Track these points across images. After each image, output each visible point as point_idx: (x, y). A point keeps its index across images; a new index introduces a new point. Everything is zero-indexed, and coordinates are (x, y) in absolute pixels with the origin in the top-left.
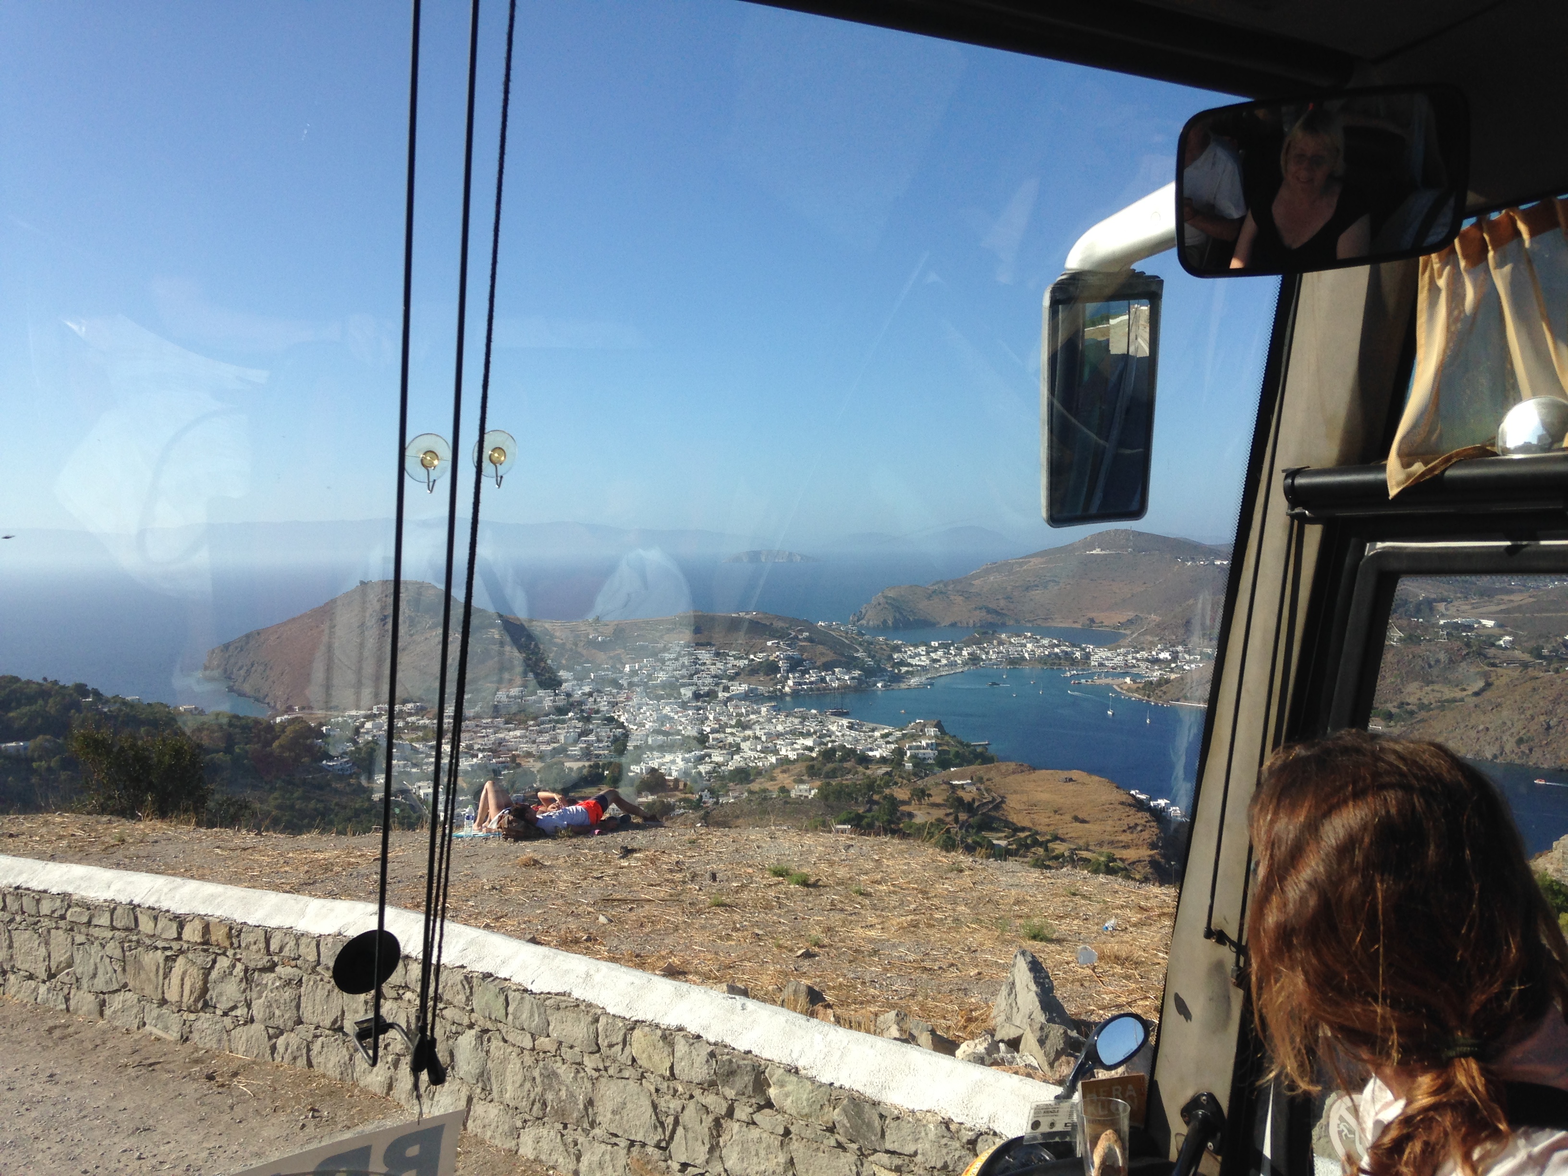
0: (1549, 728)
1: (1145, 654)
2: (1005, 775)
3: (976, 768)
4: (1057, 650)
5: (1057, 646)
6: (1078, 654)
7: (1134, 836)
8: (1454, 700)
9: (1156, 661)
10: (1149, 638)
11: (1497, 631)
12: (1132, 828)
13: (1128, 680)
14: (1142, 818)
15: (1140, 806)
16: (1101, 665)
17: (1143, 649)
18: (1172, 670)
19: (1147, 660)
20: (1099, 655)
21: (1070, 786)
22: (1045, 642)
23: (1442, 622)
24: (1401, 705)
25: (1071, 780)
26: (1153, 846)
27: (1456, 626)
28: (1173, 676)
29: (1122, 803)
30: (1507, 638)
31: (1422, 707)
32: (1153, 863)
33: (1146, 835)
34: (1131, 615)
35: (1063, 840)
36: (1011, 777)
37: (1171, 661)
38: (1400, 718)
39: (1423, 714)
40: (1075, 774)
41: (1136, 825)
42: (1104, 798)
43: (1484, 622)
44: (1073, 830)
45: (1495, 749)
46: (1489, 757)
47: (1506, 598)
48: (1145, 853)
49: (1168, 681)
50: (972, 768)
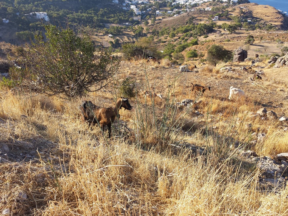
2: (252, 6)
3: (246, 4)
7: (278, 20)
12: (277, 18)
14: (279, 16)
15: (279, 13)
21: (266, 9)
25: (266, 7)
26: (282, 22)
29: (276, 12)
32: (281, 26)
33: (280, 20)
35: (263, 20)
36: (254, 6)
40: (267, 6)
41: (279, 17)
42: (272, 11)
44: (265, 18)
48: (279, 23)
50: (245, 4)
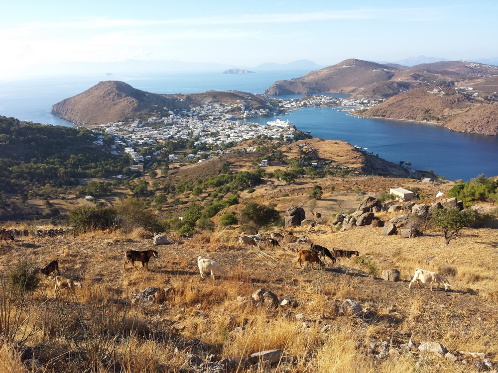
0: (488, 122)
1: (358, 101)
2: (316, 142)
4: (331, 101)
5: (332, 99)
6: (338, 102)
7: (356, 160)
8: (459, 114)
9: (362, 103)
10: (360, 96)
11: (473, 91)
12: (355, 158)
13: (353, 110)
14: (358, 154)
15: (357, 150)
16: (345, 105)
17: (358, 99)
18: (368, 106)
19: (359, 103)
20: (345, 101)
21: (337, 145)
22: (328, 98)
23: (456, 89)
24: (443, 115)
25: (336, 143)
26: (362, 163)
27: (461, 90)
28: (368, 108)
29: (352, 150)
30: (477, 93)
31: (449, 116)
32: (363, 168)
33: (360, 160)
34: (354, 88)
35: (335, 162)
36: (318, 143)
37: (367, 103)
38: (442, 120)
39: (449, 118)
40: (337, 141)
41: (357, 157)
42: (346, 149)
43: (469, 88)
44: (337, 159)
45: (471, 129)
46: (469, 132)
47: (477, 80)
48: (359, 165)
49: (367, 110)
50: (306, 140)
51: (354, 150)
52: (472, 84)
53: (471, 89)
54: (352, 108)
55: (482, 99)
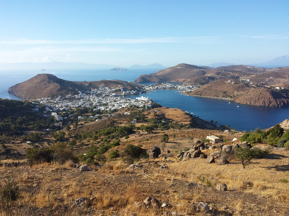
0: (259, 98)
1: (187, 87)
3: (159, 108)
4: (172, 86)
5: (172, 85)
6: (175, 87)
7: (186, 120)
8: (243, 94)
9: (189, 88)
10: (188, 84)
11: (250, 82)
12: (186, 118)
13: (184, 91)
14: (188, 116)
15: (187, 114)
16: (179, 89)
17: (187, 86)
18: (192, 90)
19: (188, 88)
20: (179, 87)
21: (176, 111)
22: (170, 85)
23: (240, 80)
24: (234, 95)
26: (190, 121)
27: (243, 81)
28: (193, 91)
29: (184, 114)
30: (252, 83)
31: (237, 95)
32: (190, 124)
33: (189, 119)
34: (184, 79)
35: (175, 121)
36: (165, 110)
37: (192, 88)
38: (233, 97)
39: (237, 96)
40: (176, 109)
41: (187, 118)
42: (181, 113)
43: (248, 80)
44: (176, 119)
45: (249, 103)
46: (249, 104)
47: (251, 76)
48: (188, 123)
49: (192, 92)
50: (158, 108)
51: (186, 114)
52: (249, 77)
53: (249, 80)
54: (184, 90)
55: (255, 86)
